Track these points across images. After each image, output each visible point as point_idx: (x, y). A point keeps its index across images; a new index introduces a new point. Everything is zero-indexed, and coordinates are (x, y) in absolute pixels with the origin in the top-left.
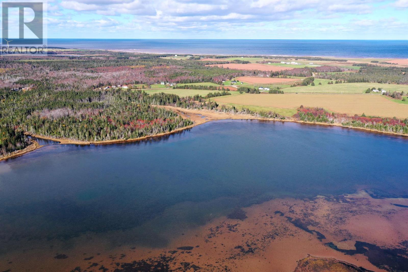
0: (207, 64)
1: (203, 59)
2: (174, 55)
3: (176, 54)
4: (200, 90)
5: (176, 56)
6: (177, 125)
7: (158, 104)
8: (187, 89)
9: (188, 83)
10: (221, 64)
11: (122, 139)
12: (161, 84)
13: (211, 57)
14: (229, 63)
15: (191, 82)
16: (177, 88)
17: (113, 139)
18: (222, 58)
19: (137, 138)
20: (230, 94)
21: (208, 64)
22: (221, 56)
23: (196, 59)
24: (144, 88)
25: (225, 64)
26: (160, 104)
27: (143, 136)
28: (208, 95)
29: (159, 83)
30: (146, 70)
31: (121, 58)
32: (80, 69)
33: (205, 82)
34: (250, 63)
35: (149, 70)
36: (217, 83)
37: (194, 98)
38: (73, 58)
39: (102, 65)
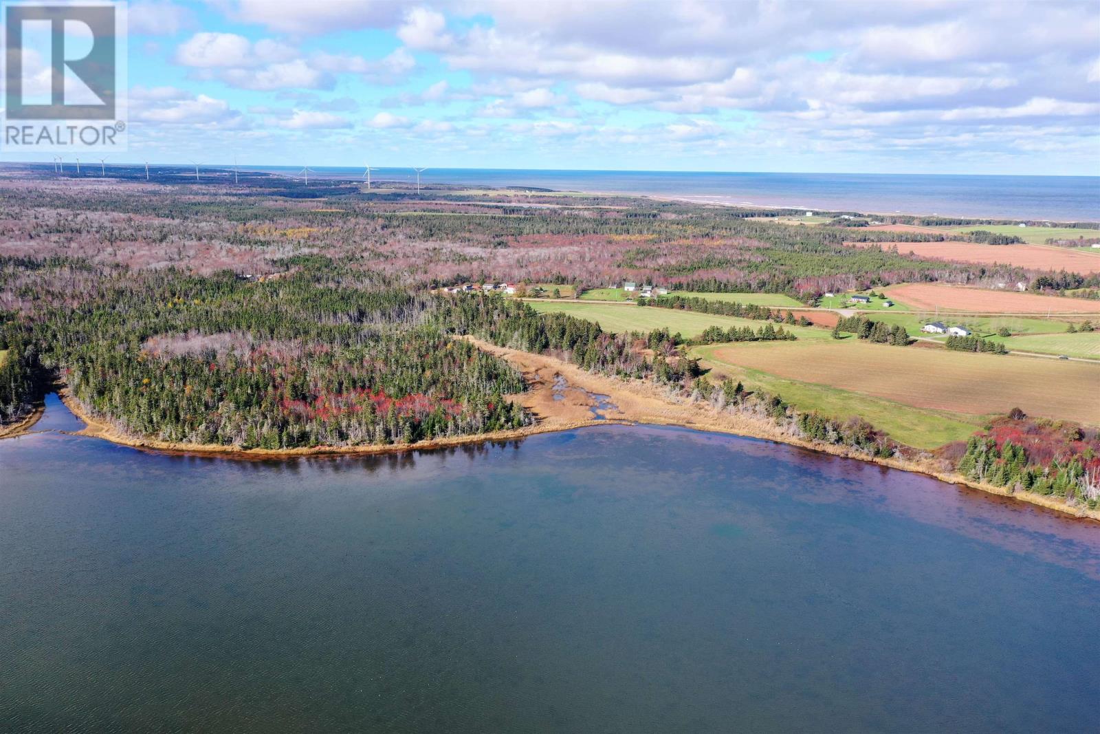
0: (860, 241)
1: (878, 226)
2: (804, 213)
3: (808, 211)
4: (717, 315)
5: (809, 214)
6: (451, 424)
7: (523, 348)
8: (678, 308)
9: (711, 292)
10: (912, 241)
11: (236, 446)
12: (626, 289)
13: (908, 221)
14: (942, 240)
15: (719, 290)
16: (650, 305)
17: (211, 441)
18: (946, 224)
19: (280, 451)
21: (865, 240)
22: (945, 219)
23: (849, 226)
24: (558, 297)
25: (929, 241)
26: (531, 349)
27: (306, 446)
28: (706, 334)
29: (620, 285)
30: (634, 248)
31: (636, 216)
32: (480, 237)
33: (766, 292)
34: (1024, 243)
35: (647, 247)
36: (798, 299)
37: (650, 340)
38: (513, 211)
39: (542, 230)
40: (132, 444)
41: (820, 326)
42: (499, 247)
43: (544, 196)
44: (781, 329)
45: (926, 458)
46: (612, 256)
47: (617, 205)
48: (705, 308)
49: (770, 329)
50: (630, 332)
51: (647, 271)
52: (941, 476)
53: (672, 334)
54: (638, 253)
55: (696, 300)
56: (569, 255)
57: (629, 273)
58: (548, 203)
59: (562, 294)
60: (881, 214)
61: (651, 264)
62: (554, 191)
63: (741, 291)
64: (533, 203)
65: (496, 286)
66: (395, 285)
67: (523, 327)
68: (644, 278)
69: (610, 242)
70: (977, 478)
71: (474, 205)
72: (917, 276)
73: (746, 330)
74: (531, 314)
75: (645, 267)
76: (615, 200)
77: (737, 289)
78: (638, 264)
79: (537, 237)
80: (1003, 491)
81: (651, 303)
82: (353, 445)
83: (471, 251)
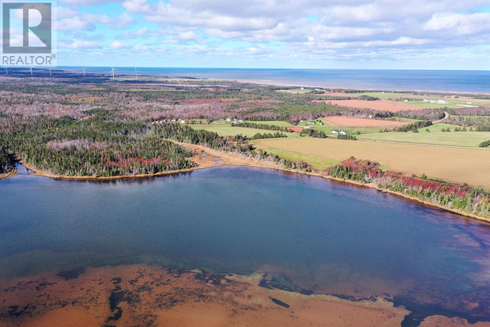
0: (319, 100)
1: (328, 93)
2: (300, 88)
3: (302, 87)
4: (260, 129)
7: (190, 142)
8: (246, 127)
9: (259, 121)
10: (339, 100)
11: (94, 176)
12: (227, 120)
13: (340, 91)
14: (350, 99)
15: (262, 120)
17: (85, 175)
18: (354, 92)
19: (110, 177)
20: (286, 137)
21: (321, 100)
22: (354, 90)
23: (316, 93)
24: (201, 124)
25: (345, 99)
26: (192, 143)
27: (118, 175)
28: (256, 136)
29: (225, 119)
30: (230, 104)
31: (231, 90)
32: (167, 100)
33: (279, 120)
34: (380, 100)
35: (235, 104)
36: (290, 123)
37: (235, 138)
38: (180, 88)
39: (193, 97)
40: (56, 177)
41: (296, 132)
42: (176, 104)
43: (192, 81)
44: (282, 133)
45: (321, 172)
46: (222, 107)
47: (224, 85)
48: (256, 127)
49: (278, 133)
50: (228, 136)
51: (235, 113)
52: (325, 177)
53: (243, 136)
54: (232, 106)
55: (253, 124)
56: (205, 107)
57: (229, 114)
58: (195, 84)
59: (203, 123)
60: (330, 88)
61: (237, 111)
62: (197, 79)
63: (270, 120)
64: (188, 84)
65: (177, 120)
66: (136, 121)
67: (189, 135)
68: (234, 116)
69: (221, 102)
70: (335, 177)
71: (163, 86)
72: (335, 113)
73: (270, 134)
74: (192, 130)
75: (235, 112)
76: (223, 83)
77: (269, 120)
78: (232, 111)
79: (191, 100)
80: (342, 180)
81: (237, 125)
82: (135, 175)
83: (165, 106)
